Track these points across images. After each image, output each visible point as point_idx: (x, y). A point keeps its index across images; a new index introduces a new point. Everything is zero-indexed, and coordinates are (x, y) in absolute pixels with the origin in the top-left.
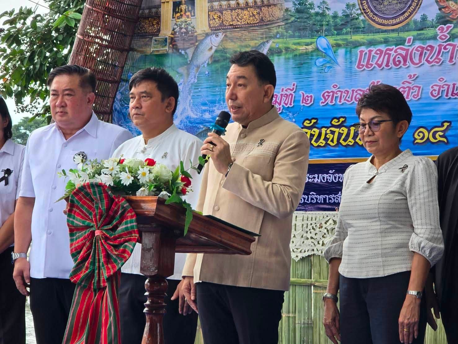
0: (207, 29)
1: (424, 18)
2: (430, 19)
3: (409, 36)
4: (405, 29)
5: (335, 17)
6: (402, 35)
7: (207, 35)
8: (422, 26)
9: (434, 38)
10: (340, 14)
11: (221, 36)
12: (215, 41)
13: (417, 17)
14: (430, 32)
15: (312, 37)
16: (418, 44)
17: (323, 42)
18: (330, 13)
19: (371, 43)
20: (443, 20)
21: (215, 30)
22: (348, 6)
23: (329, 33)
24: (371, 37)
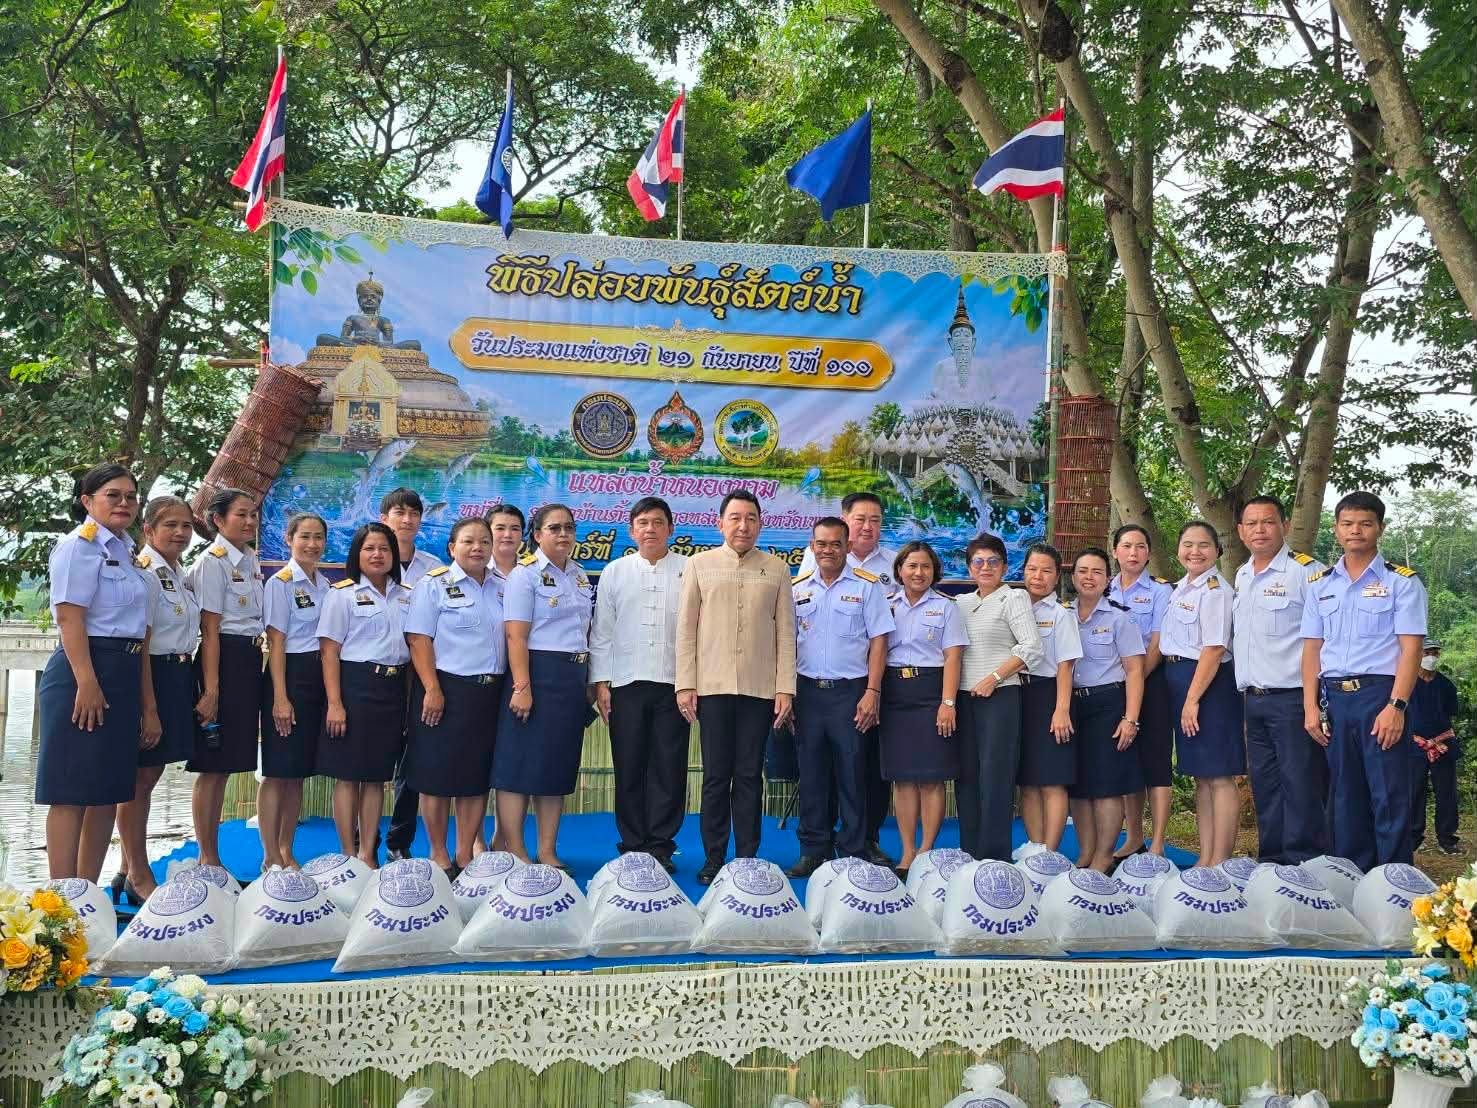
0: (395, 434)
1: (637, 452)
2: (642, 453)
3: (622, 466)
4: (619, 459)
5: (547, 440)
6: (615, 464)
7: (395, 440)
8: (636, 458)
9: (647, 471)
10: (552, 438)
11: (413, 443)
12: (406, 447)
13: (631, 450)
14: (642, 465)
15: (521, 455)
16: (631, 474)
17: (534, 462)
18: (542, 436)
19: (583, 468)
20: (654, 455)
21: (404, 436)
22: (562, 433)
23: (539, 454)
24: (584, 463)
